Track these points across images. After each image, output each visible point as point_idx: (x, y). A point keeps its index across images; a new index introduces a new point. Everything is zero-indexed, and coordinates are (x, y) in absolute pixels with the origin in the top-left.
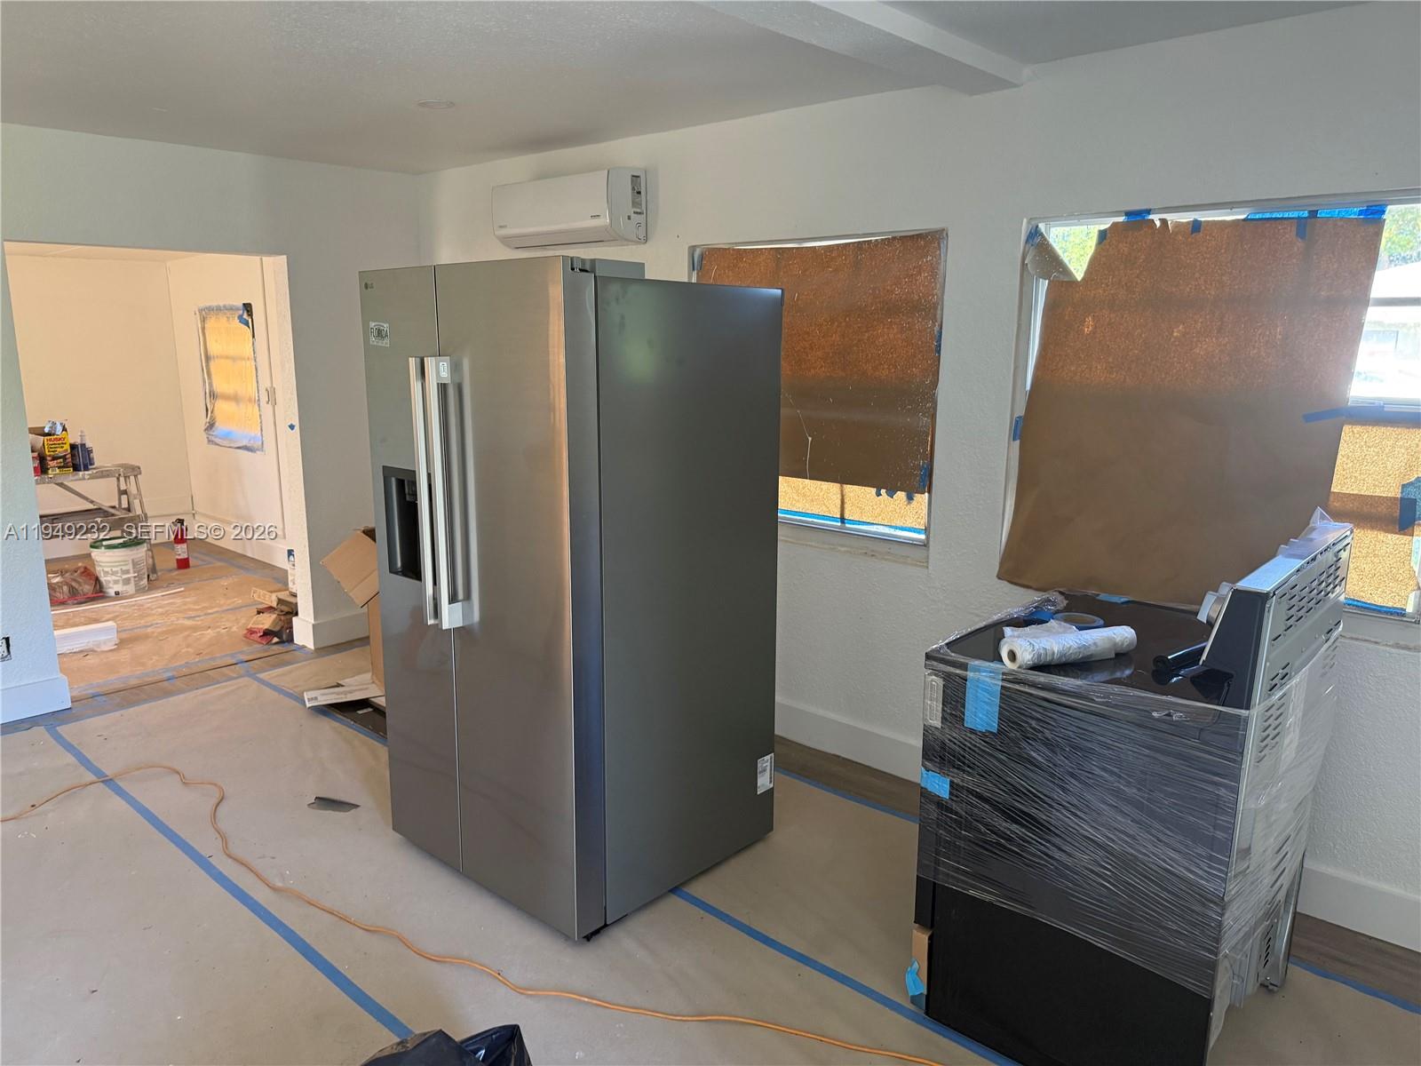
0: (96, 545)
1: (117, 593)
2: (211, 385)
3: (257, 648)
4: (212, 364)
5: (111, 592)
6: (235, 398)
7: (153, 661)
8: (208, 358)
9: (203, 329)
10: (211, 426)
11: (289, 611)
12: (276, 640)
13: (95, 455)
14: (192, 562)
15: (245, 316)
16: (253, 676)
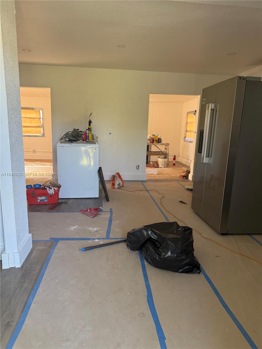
0: (159, 157)
1: (161, 167)
2: (187, 129)
3: (181, 179)
4: (188, 124)
5: (160, 167)
6: (190, 131)
7: (162, 177)
8: (187, 123)
9: (187, 117)
10: (185, 137)
11: (189, 172)
12: (185, 178)
13: (162, 141)
14: (176, 164)
15: (195, 113)
16: (178, 182)
